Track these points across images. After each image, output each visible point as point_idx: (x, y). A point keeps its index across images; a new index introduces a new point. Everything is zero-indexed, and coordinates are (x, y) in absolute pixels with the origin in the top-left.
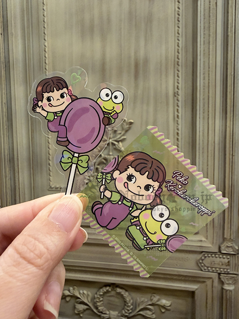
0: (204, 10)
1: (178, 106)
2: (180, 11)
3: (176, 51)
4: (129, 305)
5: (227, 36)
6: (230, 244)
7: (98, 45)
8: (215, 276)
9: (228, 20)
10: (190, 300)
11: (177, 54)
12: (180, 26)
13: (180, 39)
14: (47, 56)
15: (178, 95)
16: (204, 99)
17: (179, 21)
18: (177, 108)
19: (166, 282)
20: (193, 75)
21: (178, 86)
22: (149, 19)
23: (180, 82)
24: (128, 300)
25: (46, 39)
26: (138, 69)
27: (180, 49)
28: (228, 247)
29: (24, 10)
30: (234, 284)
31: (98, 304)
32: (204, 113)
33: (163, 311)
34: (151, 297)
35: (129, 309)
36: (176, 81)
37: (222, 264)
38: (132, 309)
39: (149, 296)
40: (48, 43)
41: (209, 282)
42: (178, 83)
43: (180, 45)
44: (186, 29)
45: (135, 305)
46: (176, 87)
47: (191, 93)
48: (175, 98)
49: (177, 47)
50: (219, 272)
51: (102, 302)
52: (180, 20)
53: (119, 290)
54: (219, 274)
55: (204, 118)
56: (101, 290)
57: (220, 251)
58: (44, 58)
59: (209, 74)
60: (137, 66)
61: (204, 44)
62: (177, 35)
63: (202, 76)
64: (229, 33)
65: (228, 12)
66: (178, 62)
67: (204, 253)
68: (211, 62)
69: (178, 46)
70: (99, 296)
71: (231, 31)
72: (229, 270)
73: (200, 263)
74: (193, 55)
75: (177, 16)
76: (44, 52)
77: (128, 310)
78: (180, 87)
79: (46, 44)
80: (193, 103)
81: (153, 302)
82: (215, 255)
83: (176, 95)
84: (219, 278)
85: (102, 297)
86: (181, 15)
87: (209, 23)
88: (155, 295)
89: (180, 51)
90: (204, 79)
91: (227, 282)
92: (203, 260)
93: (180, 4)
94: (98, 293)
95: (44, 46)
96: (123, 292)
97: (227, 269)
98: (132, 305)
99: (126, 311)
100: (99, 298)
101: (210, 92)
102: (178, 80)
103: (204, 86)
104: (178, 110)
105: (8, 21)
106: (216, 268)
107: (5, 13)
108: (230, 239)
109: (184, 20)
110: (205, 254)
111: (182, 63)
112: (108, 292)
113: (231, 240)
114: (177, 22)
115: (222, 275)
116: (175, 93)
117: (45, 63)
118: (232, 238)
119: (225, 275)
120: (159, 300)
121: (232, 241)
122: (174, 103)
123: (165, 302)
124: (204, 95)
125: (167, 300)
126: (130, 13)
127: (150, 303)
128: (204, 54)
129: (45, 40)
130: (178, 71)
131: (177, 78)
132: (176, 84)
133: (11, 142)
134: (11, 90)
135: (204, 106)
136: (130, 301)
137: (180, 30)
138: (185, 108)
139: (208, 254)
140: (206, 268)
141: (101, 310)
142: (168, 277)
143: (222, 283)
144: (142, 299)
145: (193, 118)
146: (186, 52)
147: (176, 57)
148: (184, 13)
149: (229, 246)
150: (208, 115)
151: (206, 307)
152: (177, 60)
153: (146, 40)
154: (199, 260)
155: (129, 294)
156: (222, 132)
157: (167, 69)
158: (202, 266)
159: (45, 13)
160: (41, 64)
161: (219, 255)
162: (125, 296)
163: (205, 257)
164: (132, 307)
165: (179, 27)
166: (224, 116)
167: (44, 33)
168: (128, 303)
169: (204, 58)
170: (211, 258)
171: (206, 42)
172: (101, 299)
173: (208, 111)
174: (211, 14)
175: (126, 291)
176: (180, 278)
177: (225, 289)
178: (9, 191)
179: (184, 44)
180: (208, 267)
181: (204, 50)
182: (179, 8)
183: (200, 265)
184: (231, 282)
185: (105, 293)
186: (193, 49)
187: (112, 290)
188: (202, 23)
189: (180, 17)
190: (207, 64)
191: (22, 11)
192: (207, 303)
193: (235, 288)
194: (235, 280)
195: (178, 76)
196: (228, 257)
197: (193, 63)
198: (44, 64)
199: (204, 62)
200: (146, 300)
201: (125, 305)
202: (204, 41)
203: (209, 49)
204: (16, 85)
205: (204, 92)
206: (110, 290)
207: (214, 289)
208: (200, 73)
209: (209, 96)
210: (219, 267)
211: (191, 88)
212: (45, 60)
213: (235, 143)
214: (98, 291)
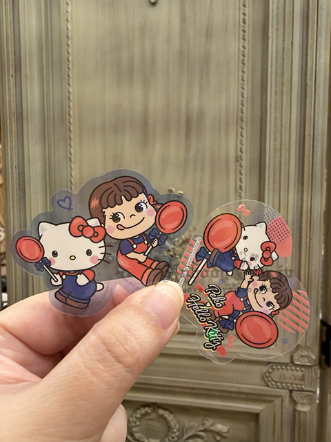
0: (277, 51)
1: (241, 174)
2: (246, 51)
3: (240, 103)
4: (175, 430)
5: (306, 85)
6: (305, 353)
7: (138, 92)
8: (285, 393)
9: (306, 65)
10: (253, 424)
11: (240, 106)
12: (246, 70)
13: (245, 87)
14: (71, 105)
15: (241, 159)
16: (274, 166)
17: (244, 64)
18: (240, 176)
19: (222, 401)
20: (261, 135)
21: (241, 148)
22: (206, 61)
23: (244, 142)
24: (173, 424)
25: (71, 83)
26: (190, 126)
27: (245, 101)
28: (302, 356)
29: (42, 46)
30: (310, 404)
31: (134, 429)
32: (274, 183)
33: (218, 438)
34: (203, 420)
35: (173, 436)
36: (239, 142)
37: (295, 379)
38: (178, 436)
39: (200, 419)
40: (73, 89)
41: (277, 402)
42: (242, 144)
43: (245, 96)
44: (253, 73)
45: (182, 431)
46: (239, 149)
47: (258, 158)
48: (238, 164)
49: (241, 98)
50: (291, 388)
51: (139, 428)
52: (246, 62)
53: (161, 412)
54: (291, 391)
55: (274, 190)
56: (138, 412)
57: (292, 362)
58: (68, 108)
59: (281, 134)
60: (188, 121)
61: (276, 94)
62: (241, 82)
63: (272, 137)
64: (308, 82)
65: (307, 55)
66: (242, 117)
67: (272, 364)
68: (284, 118)
69: (243, 96)
70: (135, 420)
71: (311, 78)
72: (303, 387)
73: (267, 377)
74: (261, 108)
75: (241, 57)
76: (67, 100)
77: (173, 438)
78: (244, 150)
79: (71, 90)
80: (260, 170)
81: (205, 427)
82: (286, 366)
83: (239, 159)
84: (291, 396)
85: (140, 421)
86: (246, 56)
87: (283, 67)
88: (208, 418)
89: (245, 103)
90: (275, 139)
91: (301, 401)
92: (270, 373)
93: (246, 43)
94: (134, 415)
95: (67, 93)
96: (166, 414)
97: (301, 385)
98: (178, 430)
99: (170, 438)
100: (135, 422)
101: (283, 156)
102: (241, 140)
103: (275, 149)
104: (241, 179)
105: (22, 60)
106: (286, 383)
107: (17, 48)
108: (306, 346)
109: (250, 62)
110: (272, 366)
111: (247, 118)
112: (147, 414)
113: (306, 348)
114: (241, 65)
115: (294, 392)
116: (237, 157)
117: (69, 114)
118: (308, 345)
119: (299, 393)
120: (213, 425)
121: (309, 348)
122: (236, 169)
123: (221, 427)
124: (274, 161)
125: (223, 425)
126: (181, 52)
127: (202, 428)
128: (276, 107)
129: (69, 84)
130: (242, 128)
131: (240, 137)
132: (239, 145)
133: (22, 217)
134: (23, 150)
135: (274, 174)
136: (175, 425)
137: (245, 76)
138: (250, 175)
139: (277, 366)
140: (273, 383)
141: (138, 438)
142: (226, 394)
143: (294, 403)
144: (192, 423)
145: (260, 189)
146: (253, 104)
147: (240, 110)
148: (250, 54)
149: (303, 354)
150: (280, 186)
151: (274, 434)
152: (240, 114)
153: (201, 87)
154: (265, 374)
155: (175, 417)
156: (297, 208)
157: (227, 126)
158: (269, 381)
159: (70, 50)
160: (64, 116)
161: (291, 367)
162: (168, 418)
163: (273, 369)
164: (177, 433)
165: (243, 72)
166: (300, 188)
167: (69, 76)
168: (172, 429)
169: (275, 113)
170: (281, 370)
171: (278, 92)
172: (138, 423)
173: (280, 182)
174: (285, 56)
175: (171, 412)
176: (241, 396)
177: (298, 411)
178: (19, 282)
179: (249, 95)
180: (276, 382)
181: (276, 103)
182: (244, 47)
183: (266, 379)
184: (305, 401)
185: (143, 416)
186: (262, 100)
187: (152, 412)
188: (274, 67)
189: (246, 59)
190: (278, 121)
191: (40, 46)
192: (274, 428)
193: (311, 409)
194: (311, 399)
195: (242, 136)
196: (303, 369)
197: (261, 118)
198: (68, 116)
199: (275, 117)
200: (197, 425)
201: (169, 431)
202: (276, 91)
203: (282, 101)
204: (30, 142)
205: (274, 156)
206: (150, 411)
207: (284, 410)
208: (270, 132)
209: (280, 162)
210: (290, 381)
211: (258, 151)
212: (69, 111)
213: (314, 223)
214: (134, 412)
